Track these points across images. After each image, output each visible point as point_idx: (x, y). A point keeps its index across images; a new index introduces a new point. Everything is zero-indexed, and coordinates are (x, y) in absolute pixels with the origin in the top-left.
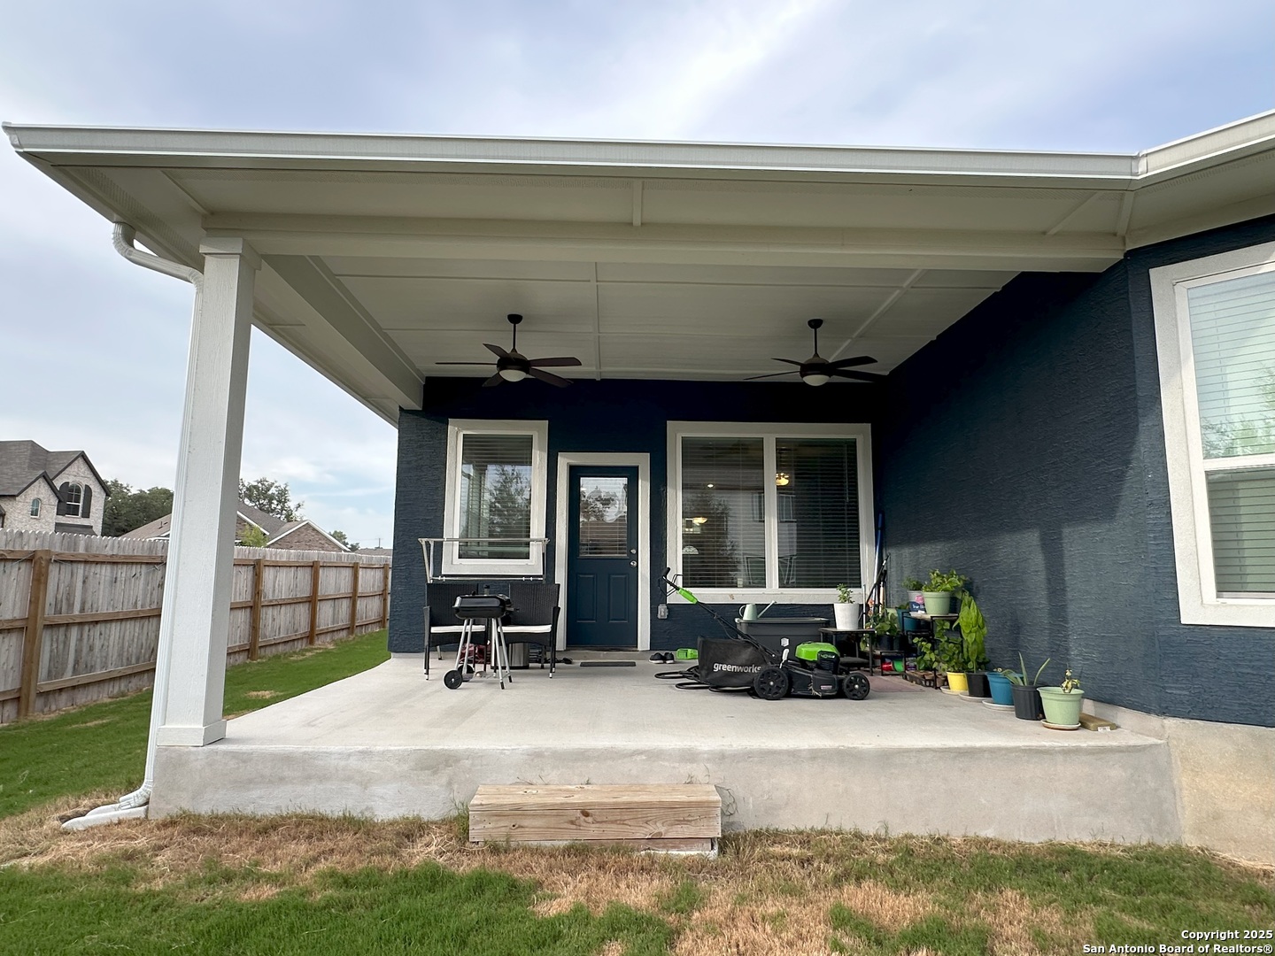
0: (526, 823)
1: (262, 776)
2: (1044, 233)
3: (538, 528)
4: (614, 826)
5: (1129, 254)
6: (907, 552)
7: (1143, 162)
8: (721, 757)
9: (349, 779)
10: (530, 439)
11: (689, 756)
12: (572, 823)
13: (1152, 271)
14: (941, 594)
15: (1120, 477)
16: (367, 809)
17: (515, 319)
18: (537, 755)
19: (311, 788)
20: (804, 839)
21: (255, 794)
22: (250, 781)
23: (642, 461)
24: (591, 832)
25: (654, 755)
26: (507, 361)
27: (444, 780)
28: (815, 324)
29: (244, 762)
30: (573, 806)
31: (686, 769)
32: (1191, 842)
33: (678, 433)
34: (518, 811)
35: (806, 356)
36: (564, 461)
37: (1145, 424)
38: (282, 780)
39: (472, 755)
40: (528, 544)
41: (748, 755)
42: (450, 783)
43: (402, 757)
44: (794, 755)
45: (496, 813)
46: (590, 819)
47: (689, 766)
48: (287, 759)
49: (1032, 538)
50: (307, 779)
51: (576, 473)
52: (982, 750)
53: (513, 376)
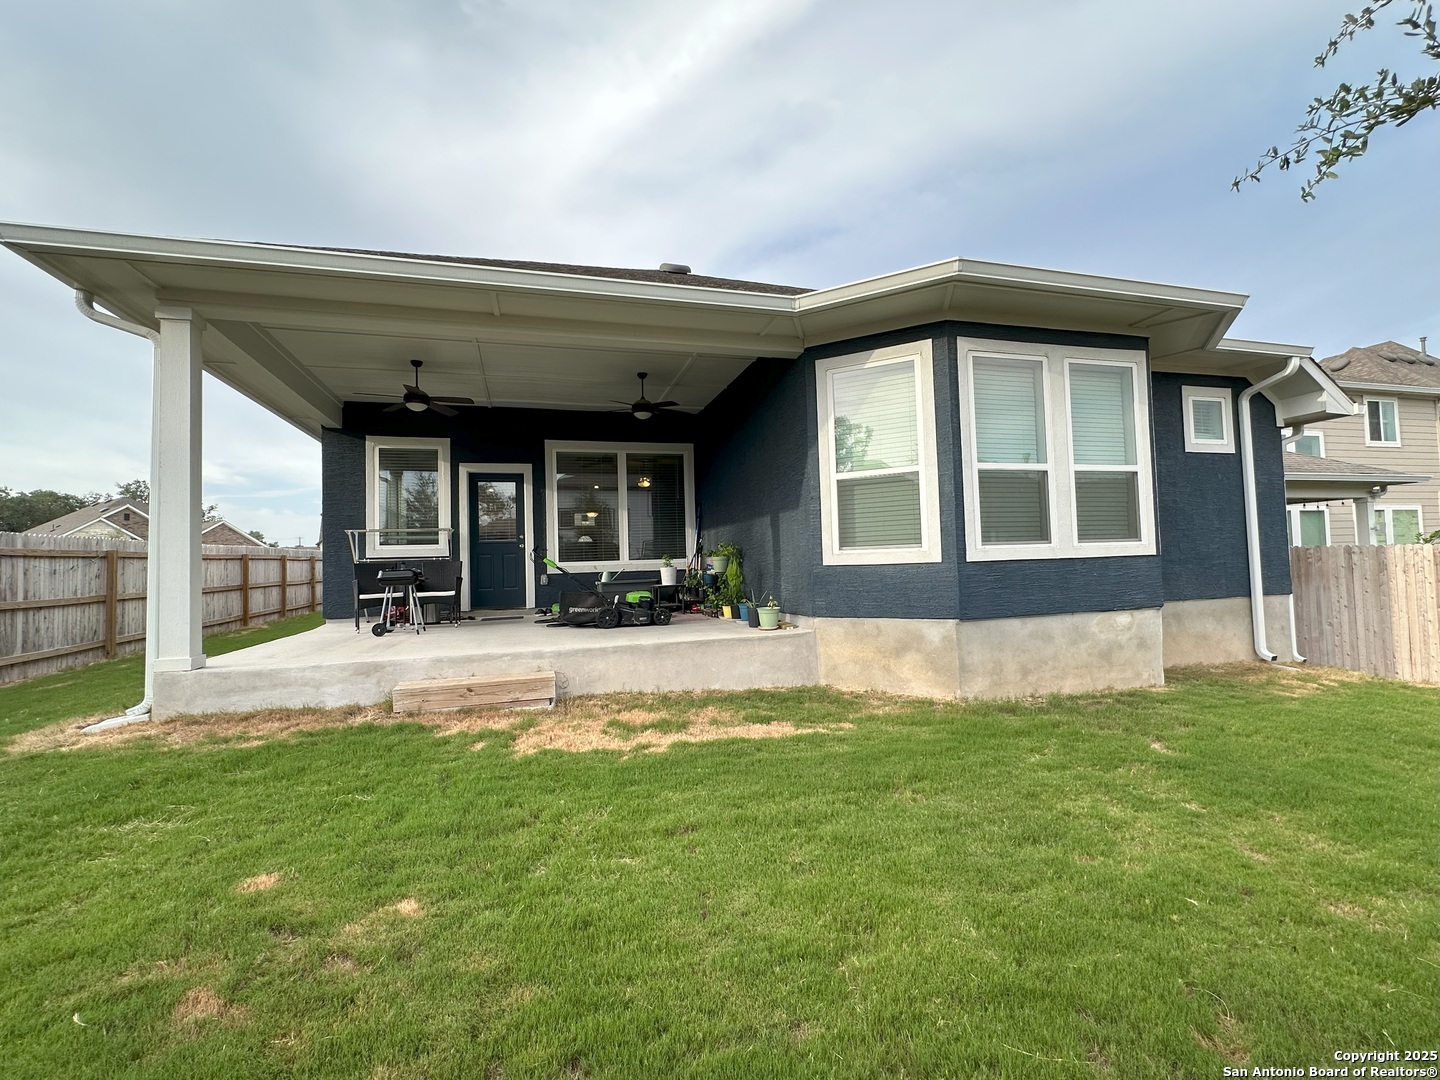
0: (430, 698)
1: (240, 687)
2: (758, 334)
3: (444, 521)
4: (490, 696)
5: (806, 350)
6: (713, 532)
7: (797, 302)
8: (559, 654)
9: (306, 685)
10: (435, 453)
11: (539, 656)
12: (461, 696)
13: (817, 362)
14: (723, 557)
15: (801, 482)
16: (320, 702)
17: (417, 364)
18: (439, 661)
19: (277, 692)
20: (608, 696)
21: (235, 699)
22: (231, 691)
23: (526, 469)
24: (474, 700)
25: (516, 656)
26: (413, 395)
27: (374, 681)
28: (642, 376)
29: (225, 679)
30: (462, 687)
31: (536, 663)
32: (823, 683)
33: (553, 449)
34: (425, 692)
35: (636, 398)
36: (464, 471)
37: (811, 452)
38: (255, 688)
39: (393, 664)
40: (437, 534)
41: (575, 653)
42: (379, 682)
43: (343, 668)
44: (603, 651)
45: (412, 694)
46: (473, 693)
47: (539, 661)
48: (258, 674)
49: (767, 520)
50: (274, 687)
51: (473, 479)
52: (714, 641)
53: (417, 407)
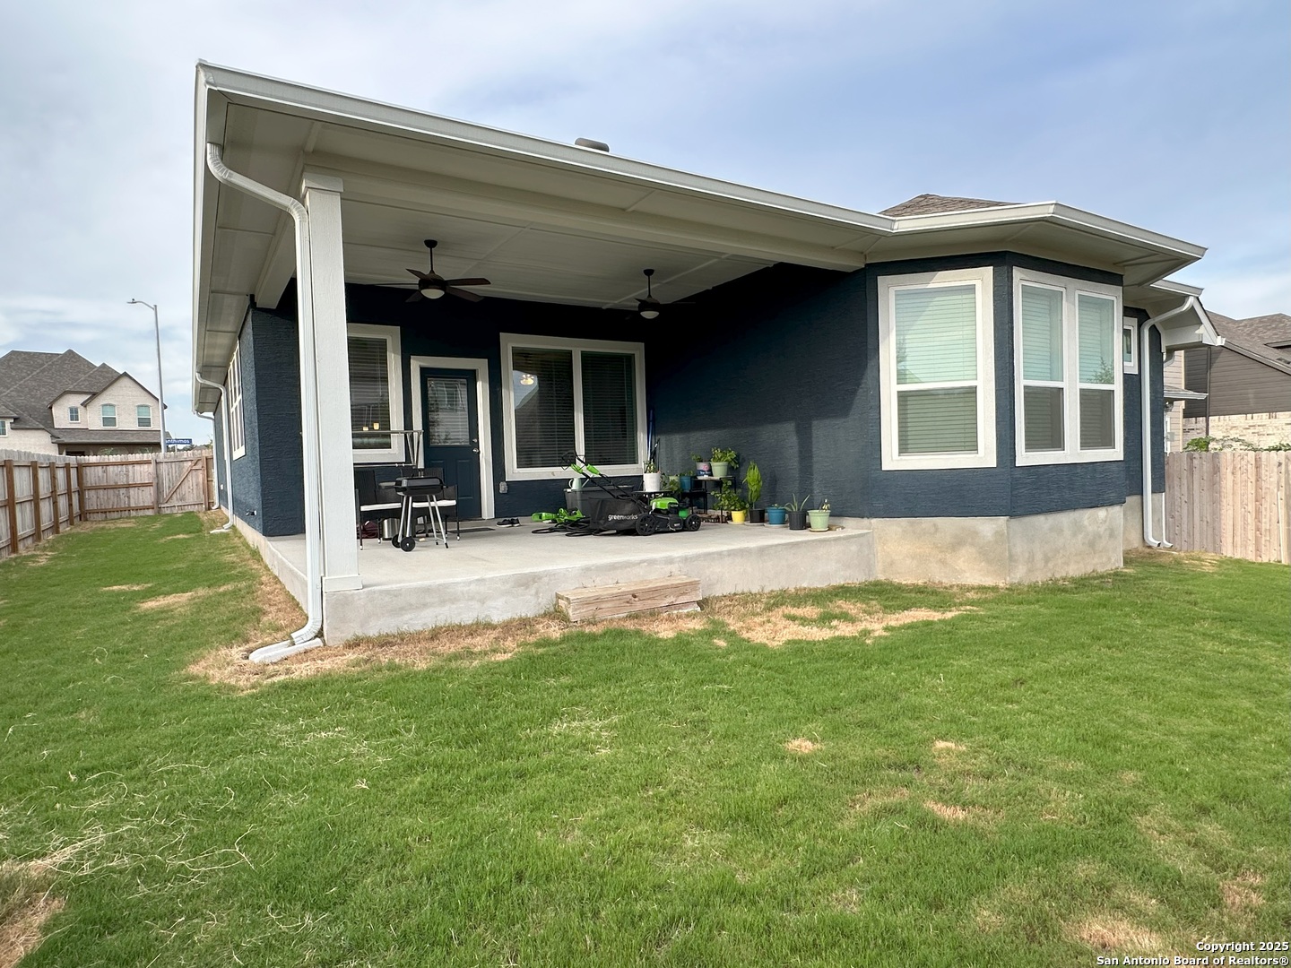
0: (603, 606)
1: (411, 605)
2: (833, 248)
3: (397, 422)
4: (649, 601)
5: (867, 265)
7: (897, 223)
8: (686, 559)
9: (472, 599)
10: (384, 342)
11: (670, 561)
12: (628, 602)
13: (879, 277)
15: (854, 392)
16: (487, 616)
17: (431, 244)
18: (588, 569)
19: (446, 608)
21: (407, 617)
22: (402, 609)
23: (480, 365)
24: (638, 606)
25: (651, 562)
26: (428, 282)
27: (533, 592)
28: (649, 272)
29: (396, 596)
30: (624, 594)
31: (668, 568)
33: (510, 343)
34: (598, 600)
36: (416, 364)
37: (871, 364)
38: (425, 605)
39: (548, 574)
40: (388, 436)
41: (698, 557)
42: (537, 593)
43: (505, 580)
44: (720, 554)
45: (586, 603)
46: (637, 599)
47: (670, 566)
48: (427, 590)
49: (790, 427)
50: (443, 602)
51: (426, 373)
53: (434, 294)
